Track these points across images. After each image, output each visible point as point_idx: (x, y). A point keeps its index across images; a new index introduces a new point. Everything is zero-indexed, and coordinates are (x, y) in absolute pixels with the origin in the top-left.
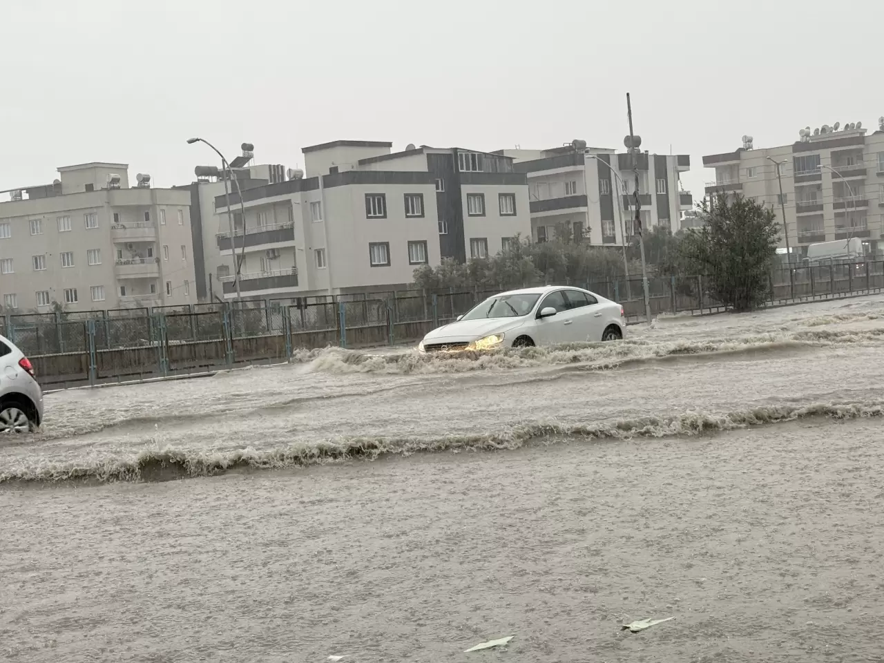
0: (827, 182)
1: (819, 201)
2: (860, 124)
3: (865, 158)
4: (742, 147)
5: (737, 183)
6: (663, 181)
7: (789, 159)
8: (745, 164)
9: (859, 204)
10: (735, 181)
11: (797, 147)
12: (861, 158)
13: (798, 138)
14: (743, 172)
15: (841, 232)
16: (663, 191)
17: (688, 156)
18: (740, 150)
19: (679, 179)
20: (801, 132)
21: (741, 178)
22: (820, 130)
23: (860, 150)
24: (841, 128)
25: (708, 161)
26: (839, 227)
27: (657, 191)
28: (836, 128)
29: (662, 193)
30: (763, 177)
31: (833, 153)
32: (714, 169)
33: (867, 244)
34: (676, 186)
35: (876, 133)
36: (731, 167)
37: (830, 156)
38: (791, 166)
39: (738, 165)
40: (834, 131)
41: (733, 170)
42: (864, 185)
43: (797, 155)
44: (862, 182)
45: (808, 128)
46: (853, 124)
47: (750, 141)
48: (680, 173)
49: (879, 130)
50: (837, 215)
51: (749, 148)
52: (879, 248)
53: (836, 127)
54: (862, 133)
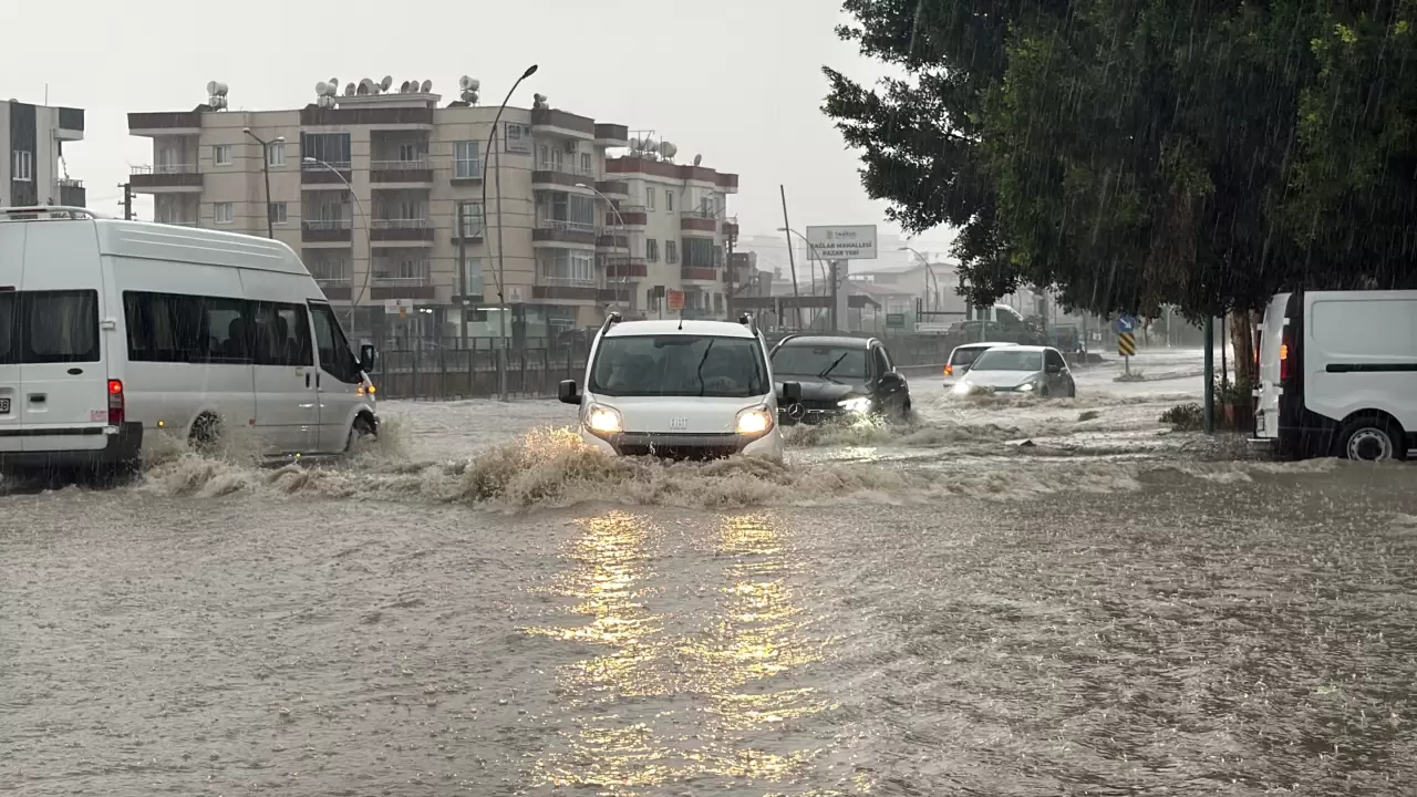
0: (362, 187)
1: (345, 222)
2: (427, 85)
3: (431, 148)
4: (207, 103)
5: (194, 172)
6: (26, 155)
7: (291, 136)
8: (210, 138)
9: (418, 234)
10: (190, 168)
11: (310, 114)
12: (424, 147)
13: (314, 98)
14: (206, 152)
15: (381, 284)
16: (26, 176)
17: (82, 111)
18: (201, 108)
19: (60, 154)
20: (320, 87)
21: (201, 163)
22: (357, 86)
23: (425, 133)
24: (394, 89)
25: (139, 122)
26: (381, 275)
27: (12, 175)
28: (385, 89)
29: (24, 179)
30: (241, 165)
31: (374, 134)
32: (152, 139)
33: (429, 311)
34: (53, 168)
35: (454, 104)
36: (182, 138)
37: (369, 139)
38: (296, 150)
39: (196, 137)
40: (381, 92)
41: (187, 146)
42: (427, 199)
43: (310, 130)
44: (425, 194)
45: (335, 81)
46: (415, 83)
47: (223, 92)
48: (63, 143)
49: (459, 99)
50: (375, 252)
51: (220, 107)
52: (449, 320)
53: (386, 84)
54: (431, 103)
